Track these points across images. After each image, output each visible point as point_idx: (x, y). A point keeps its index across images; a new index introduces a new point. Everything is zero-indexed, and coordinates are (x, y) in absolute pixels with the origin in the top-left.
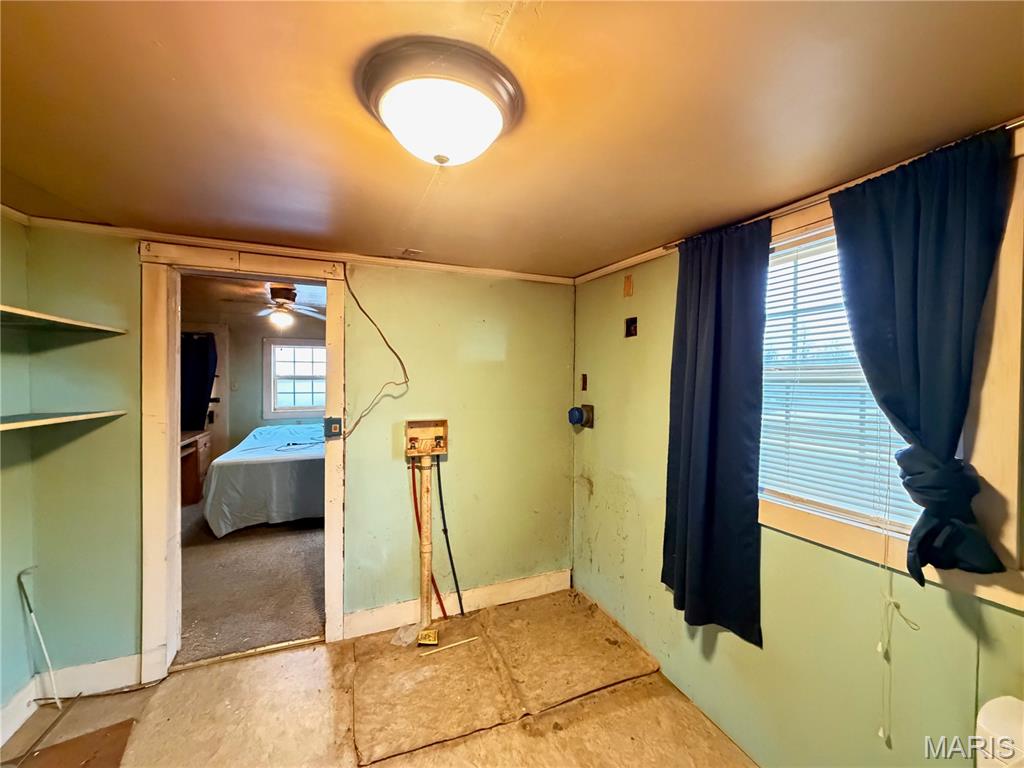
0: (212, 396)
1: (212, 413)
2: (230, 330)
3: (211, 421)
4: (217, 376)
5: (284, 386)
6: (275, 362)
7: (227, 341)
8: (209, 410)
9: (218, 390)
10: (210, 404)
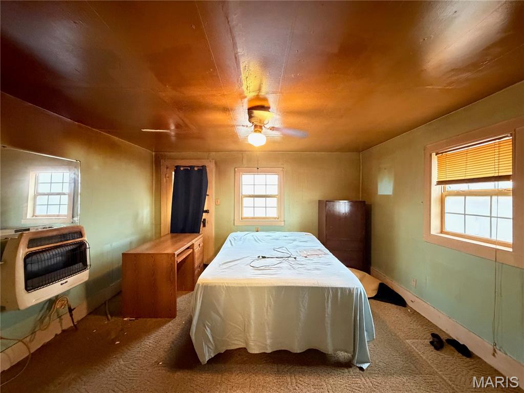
0: (205, 209)
1: (205, 220)
2: (216, 163)
3: (204, 226)
4: (208, 195)
5: (247, 202)
6: (242, 185)
7: (214, 170)
8: (203, 218)
9: (208, 205)
10: (204, 214)
